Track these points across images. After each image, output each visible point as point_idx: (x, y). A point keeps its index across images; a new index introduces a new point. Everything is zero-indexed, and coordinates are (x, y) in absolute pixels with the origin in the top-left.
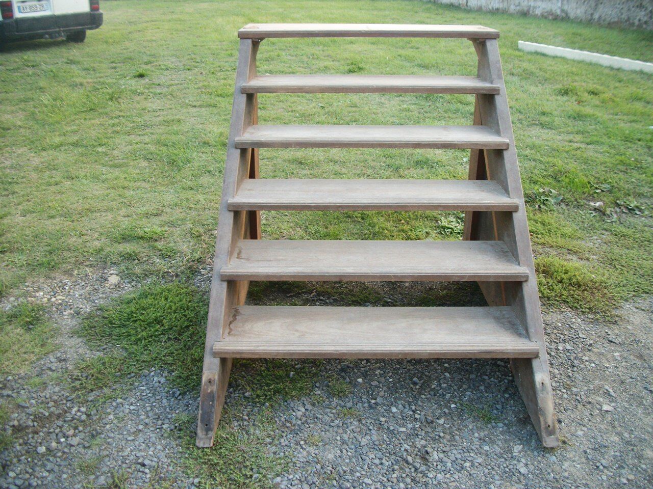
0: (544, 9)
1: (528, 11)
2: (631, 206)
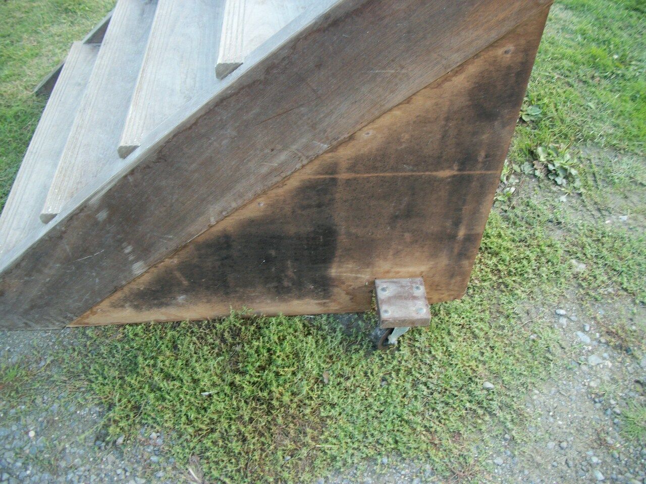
2: (554, 165)
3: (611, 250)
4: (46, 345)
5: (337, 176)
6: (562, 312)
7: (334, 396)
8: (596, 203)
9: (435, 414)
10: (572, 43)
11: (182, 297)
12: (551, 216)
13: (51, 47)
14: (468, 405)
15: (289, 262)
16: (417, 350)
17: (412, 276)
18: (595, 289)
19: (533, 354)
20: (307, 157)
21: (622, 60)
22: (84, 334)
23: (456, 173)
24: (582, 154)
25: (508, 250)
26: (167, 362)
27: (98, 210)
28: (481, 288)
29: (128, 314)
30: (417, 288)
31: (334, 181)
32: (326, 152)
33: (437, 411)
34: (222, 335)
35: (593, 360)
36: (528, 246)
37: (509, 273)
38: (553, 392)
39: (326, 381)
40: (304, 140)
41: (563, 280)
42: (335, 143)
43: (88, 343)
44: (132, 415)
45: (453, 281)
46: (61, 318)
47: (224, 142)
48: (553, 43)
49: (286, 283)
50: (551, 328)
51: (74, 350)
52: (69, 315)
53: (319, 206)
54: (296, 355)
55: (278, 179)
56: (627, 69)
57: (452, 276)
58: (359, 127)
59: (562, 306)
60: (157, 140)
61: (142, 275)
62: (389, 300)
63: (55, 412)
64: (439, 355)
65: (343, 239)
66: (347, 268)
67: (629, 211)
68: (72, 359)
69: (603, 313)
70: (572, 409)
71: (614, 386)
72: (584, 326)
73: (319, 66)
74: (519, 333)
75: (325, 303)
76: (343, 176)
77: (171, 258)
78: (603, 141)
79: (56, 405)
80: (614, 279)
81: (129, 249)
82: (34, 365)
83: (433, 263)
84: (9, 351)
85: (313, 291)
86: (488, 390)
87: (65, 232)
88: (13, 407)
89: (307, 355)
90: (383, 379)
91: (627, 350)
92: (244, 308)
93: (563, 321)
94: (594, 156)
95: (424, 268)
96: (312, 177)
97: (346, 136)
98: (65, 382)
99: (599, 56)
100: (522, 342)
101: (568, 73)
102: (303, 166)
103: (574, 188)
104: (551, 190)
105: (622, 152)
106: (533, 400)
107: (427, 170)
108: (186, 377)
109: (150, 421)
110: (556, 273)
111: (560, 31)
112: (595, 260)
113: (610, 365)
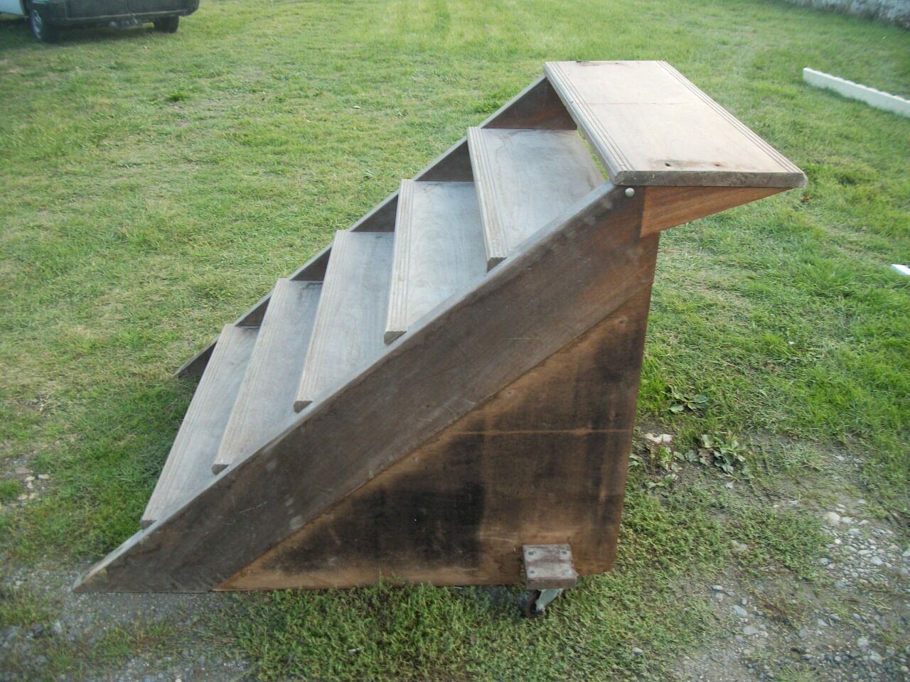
0: (900, 10)
1: (877, 12)
2: (720, 452)
3: (775, 531)
4: (191, 606)
5: (483, 433)
6: (719, 587)
7: (479, 654)
8: (764, 489)
9: (581, 673)
10: (745, 331)
11: (333, 559)
12: (714, 501)
13: (192, 332)
14: (615, 666)
15: (439, 522)
16: (565, 618)
17: (559, 542)
18: (755, 567)
19: (686, 624)
20: (458, 414)
21: (799, 347)
22: (230, 598)
23: (590, 431)
24: (751, 441)
25: (665, 531)
26: (315, 621)
27: (269, 460)
28: (635, 566)
29: (275, 578)
30: (564, 553)
31: (481, 436)
32: (474, 409)
33: (584, 670)
34: (370, 600)
35: (748, 630)
36: (687, 529)
37: (665, 552)
38: (704, 658)
39: (472, 643)
40: (455, 398)
41: (721, 558)
42: (482, 401)
43: (235, 605)
44: (279, 666)
45: (601, 549)
46: (209, 580)
47: (387, 398)
48: (724, 331)
49: (436, 547)
50: (705, 601)
51: (220, 611)
52: (219, 575)
53: (468, 462)
54: (444, 618)
55: (431, 434)
56: (804, 355)
57: (599, 543)
58: (502, 386)
59: (719, 582)
60: (330, 395)
61: (298, 532)
62: (536, 563)
63: (202, 663)
64: (588, 622)
65: (490, 499)
66: (495, 530)
67: (800, 495)
68: (219, 619)
69: (763, 588)
70: (723, 674)
71: (769, 654)
72: (741, 600)
73: (469, 333)
74: (672, 605)
75: (473, 572)
76: (489, 433)
77: (327, 514)
78: (775, 427)
79: (203, 658)
80: (777, 557)
81: (290, 502)
82: (181, 624)
83: (578, 527)
84: (154, 610)
85: (462, 557)
86: (636, 654)
87: (234, 482)
88: (159, 658)
89: (455, 617)
90: (531, 643)
91: (785, 621)
92: (394, 574)
93: (720, 596)
94: (765, 444)
95: (570, 533)
96: (462, 433)
97: (492, 394)
98: (211, 638)
99: (774, 343)
100: (674, 613)
101: (739, 361)
102: (454, 422)
103: (742, 474)
104: (716, 477)
105: (795, 438)
106: (684, 665)
107: (565, 428)
108: (334, 635)
109: (298, 673)
110: (715, 552)
111: (733, 319)
112: (757, 540)
113: (766, 635)
